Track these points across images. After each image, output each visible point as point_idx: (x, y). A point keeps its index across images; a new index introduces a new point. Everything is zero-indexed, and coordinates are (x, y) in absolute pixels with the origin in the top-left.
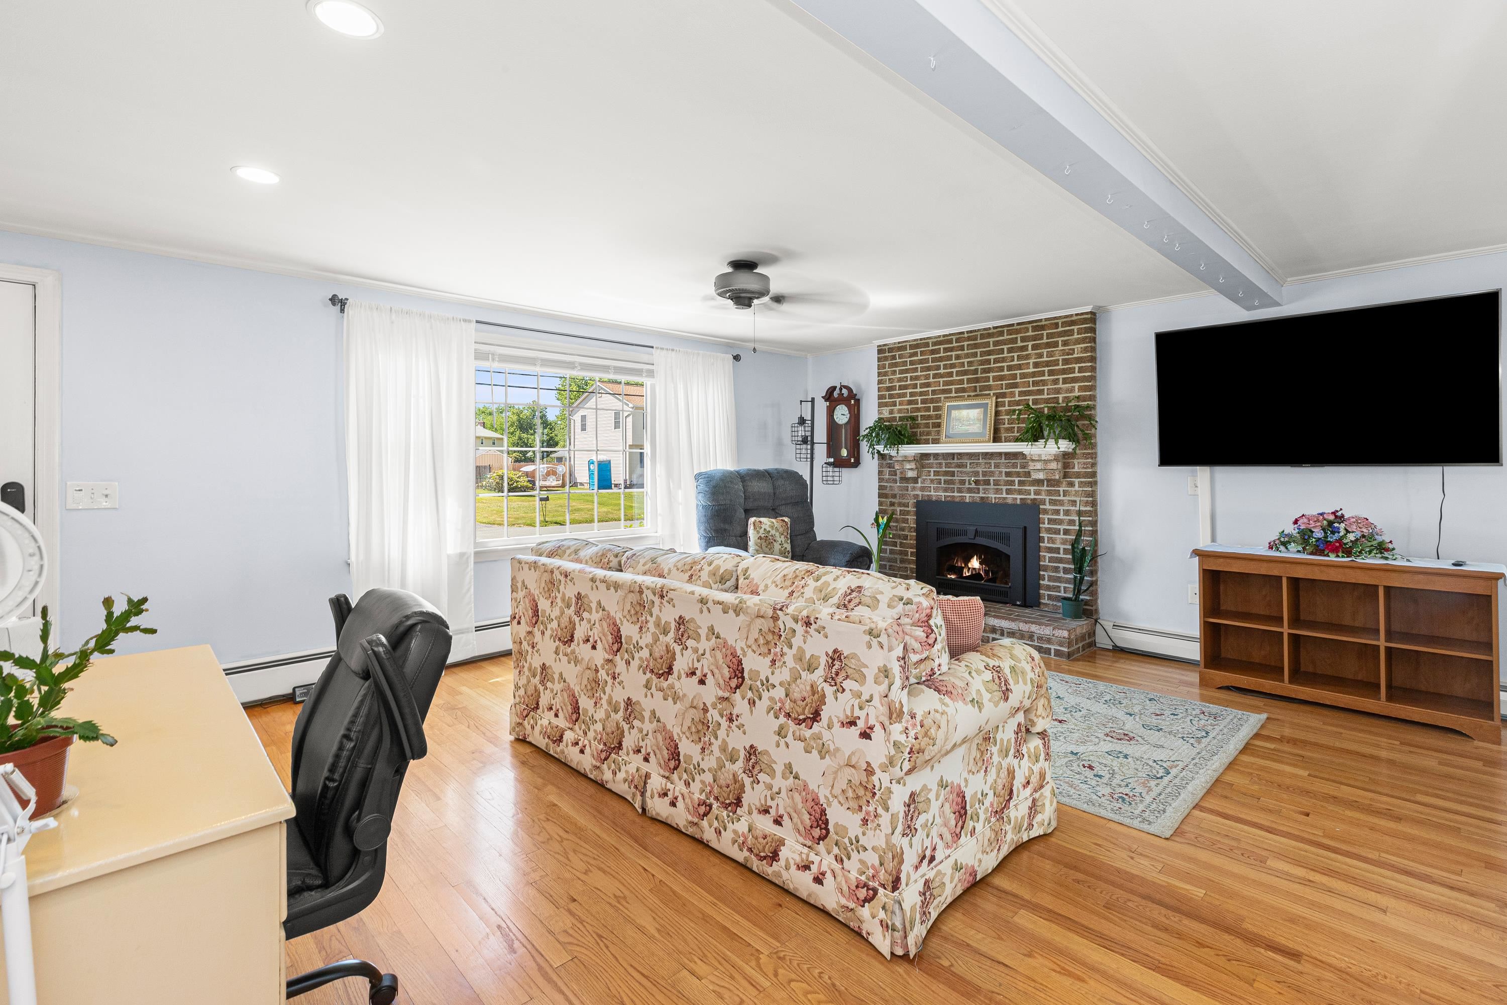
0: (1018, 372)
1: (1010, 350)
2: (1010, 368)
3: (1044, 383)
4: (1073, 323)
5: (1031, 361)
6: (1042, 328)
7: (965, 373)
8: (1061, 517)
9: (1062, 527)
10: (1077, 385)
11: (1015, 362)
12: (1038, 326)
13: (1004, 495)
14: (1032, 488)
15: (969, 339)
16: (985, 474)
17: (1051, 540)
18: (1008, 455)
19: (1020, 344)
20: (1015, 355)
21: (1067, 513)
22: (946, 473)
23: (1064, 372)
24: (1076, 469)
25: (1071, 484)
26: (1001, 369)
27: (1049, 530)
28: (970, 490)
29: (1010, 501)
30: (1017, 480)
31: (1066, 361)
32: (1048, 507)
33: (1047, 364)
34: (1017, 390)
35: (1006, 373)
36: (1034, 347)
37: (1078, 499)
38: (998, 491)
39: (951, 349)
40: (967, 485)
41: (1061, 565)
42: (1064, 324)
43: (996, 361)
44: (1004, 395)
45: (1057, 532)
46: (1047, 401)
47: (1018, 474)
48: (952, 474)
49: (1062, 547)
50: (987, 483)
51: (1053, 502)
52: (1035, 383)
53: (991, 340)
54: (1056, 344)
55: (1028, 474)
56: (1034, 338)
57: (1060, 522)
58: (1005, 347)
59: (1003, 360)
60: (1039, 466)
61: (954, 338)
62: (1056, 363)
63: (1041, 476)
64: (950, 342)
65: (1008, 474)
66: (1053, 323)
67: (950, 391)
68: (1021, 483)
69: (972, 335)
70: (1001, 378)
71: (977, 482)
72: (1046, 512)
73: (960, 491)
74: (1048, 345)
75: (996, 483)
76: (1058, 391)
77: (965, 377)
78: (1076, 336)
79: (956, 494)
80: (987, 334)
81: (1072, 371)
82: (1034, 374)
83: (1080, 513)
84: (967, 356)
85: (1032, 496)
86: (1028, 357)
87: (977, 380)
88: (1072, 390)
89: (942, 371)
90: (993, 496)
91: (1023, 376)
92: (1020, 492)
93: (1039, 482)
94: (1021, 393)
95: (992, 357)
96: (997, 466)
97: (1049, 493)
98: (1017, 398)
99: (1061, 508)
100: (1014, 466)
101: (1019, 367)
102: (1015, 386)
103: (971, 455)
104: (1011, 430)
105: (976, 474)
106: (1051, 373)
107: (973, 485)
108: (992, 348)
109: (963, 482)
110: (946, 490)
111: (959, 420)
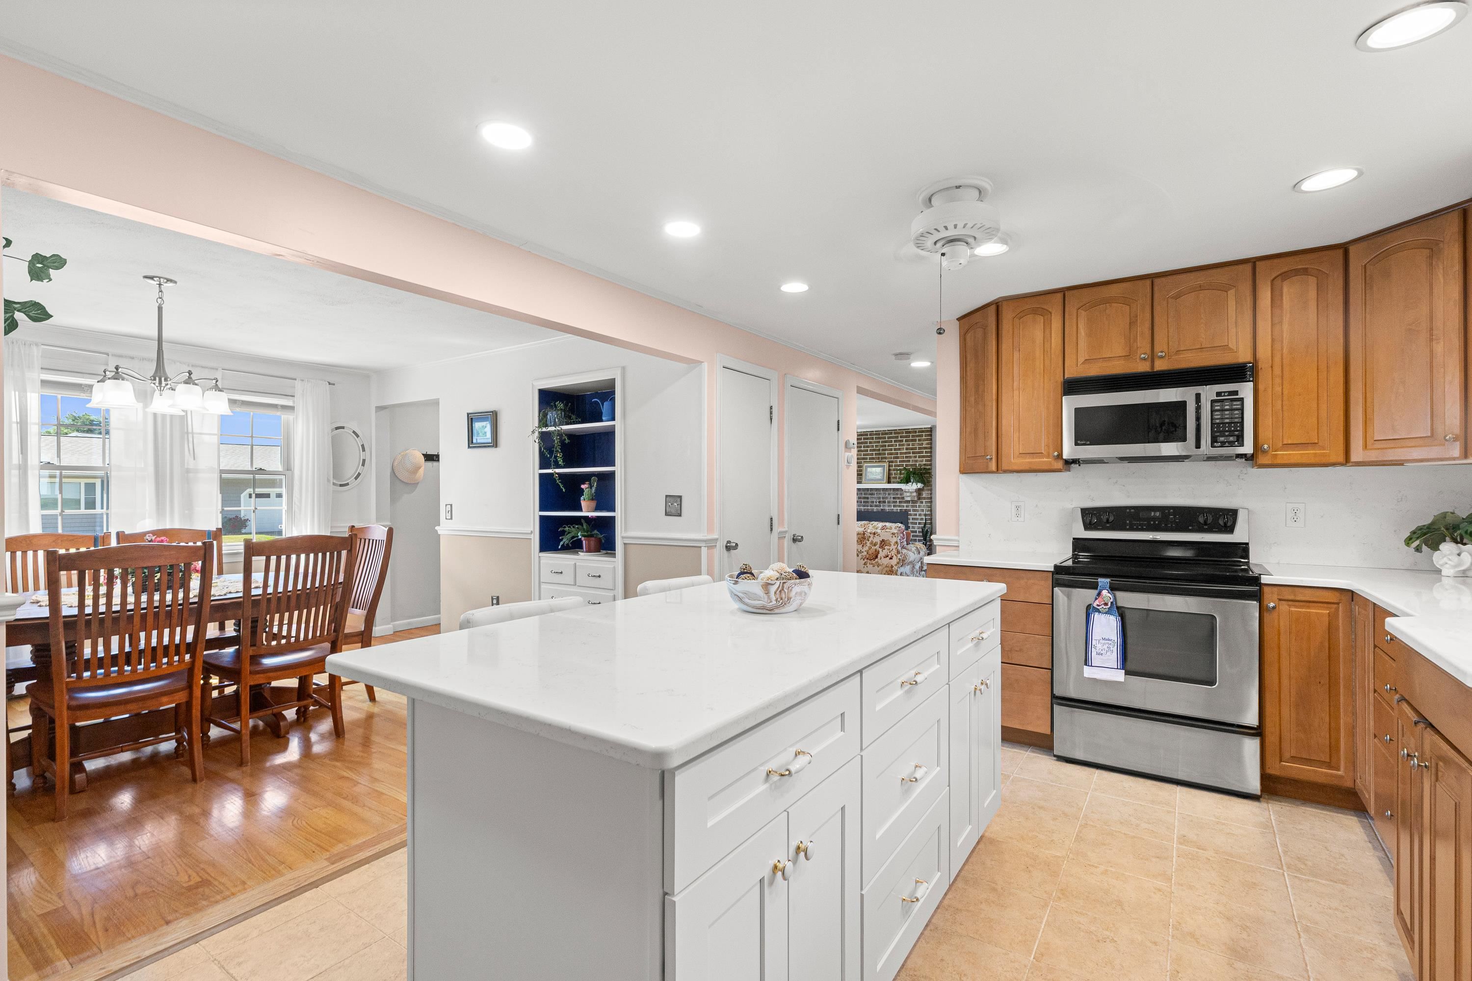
0: (899, 451)
1: (895, 441)
2: (895, 449)
3: (910, 457)
4: (923, 432)
5: (905, 447)
6: (910, 432)
7: (874, 450)
8: (918, 517)
9: (918, 521)
10: (924, 459)
11: (898, 447)
12: (908, 431)
13: (892, 508)
14: (905, 504)
15: (876, 434)
16: (883, 498)
17: (913, 527)
18: (894, 489)
19: (899, 439)
20: (898, 444)
21: (920, 515)
22: (865, 498)
23: (919, 453)
24: (924, 496)
25: (922, 503)
26: (891, 450)
27: (912, 523)
28: (876, 506)
29: (895, 511)
30: (898, 501)
31: (920, 448)
32: (912, 512)
33: (912, 449)
34: (898, 460)
35: (893, 451)
36: (906, 441)
37: (924, 509)
38: (889, 506)
39: (867, 439)
40: (875, 504)
41: (917, 538)
42: (919, 432)
43: (889, 446)
44: (892, 462)
45: (916, 524)
46: (911, 465)
47: (899, 498)
48: (868, 498)
49: (918, 530)
50: (884, 502)
51: (914, 510)
52: (906, 457)
53: (887, 436)
54: (915, 440)
55: (903, 498)
56: (906, 437)
57: (917, 519)
58: (893, 440)
59: (892, 446)
60: (908, 494)
61: (869, 433)
62: (915, 449)
63: (909, 499)
64: (867, 435)
65: (894, 498)
66: (914, 431)
67: (867, 459)
68: (900, 502)
69: (877, 433)
70: (891, 454)
71: (879, 502)
72: (911, 515)
73: (871, 506)
74: (912, 440)
75: (889, 502)
76: (916, 461)
77: (874, 452)
78: (924, 437)
79: (869, 508)
80: (885, 433)
81: (922, 452)
82: (906, 453)
83: (925, 515)
84: (875, 442)
85: (905, 508)
86: (903, 445)
87: (880, 454)
88: (922, 461)
89: (862, 449)
90: (887, 508)
91: (901, 453)
92: (899, 506)
93: (908, 502)
94: (900, 461)
95: (887, 444)
96: (889, 494)
97: (912, 506)
98: (898, 464)
99: (918, 513)
100: (897, 494)
101: (899, 449)
102: (898, 458)
103: (877, 489)
104: (895, 478)
105: (879, 498)
106: (913, 453)
107: (878, 504)
108: (887, 439)
109: (873, 502)
110: (864, 506)
111: (871, 472)
